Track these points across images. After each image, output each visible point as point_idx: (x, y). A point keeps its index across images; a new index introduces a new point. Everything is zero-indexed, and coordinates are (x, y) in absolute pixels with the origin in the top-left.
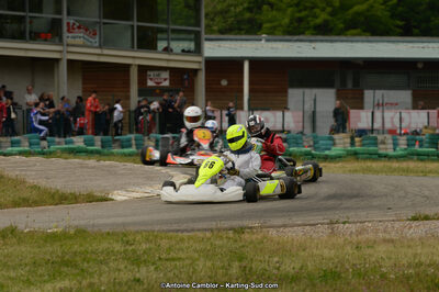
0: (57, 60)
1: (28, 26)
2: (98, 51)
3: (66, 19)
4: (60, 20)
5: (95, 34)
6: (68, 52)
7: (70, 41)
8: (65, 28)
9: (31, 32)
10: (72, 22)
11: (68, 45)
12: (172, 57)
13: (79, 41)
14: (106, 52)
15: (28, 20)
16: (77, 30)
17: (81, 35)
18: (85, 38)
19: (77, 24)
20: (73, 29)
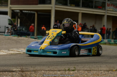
0: (104, 15)
1: (94, 4)
3: (107, 2)
4: (105, 2)
6: (107, 13)
7: (108, 9)
8: (107, 5)
9: (95, 6)
10: (109, 3)
11: (107, 11)
15: (94, 2)
16: (111, 6)
17: (112, 7)
18: (113, 8)
19: (111, 4)
20: (109, 5)
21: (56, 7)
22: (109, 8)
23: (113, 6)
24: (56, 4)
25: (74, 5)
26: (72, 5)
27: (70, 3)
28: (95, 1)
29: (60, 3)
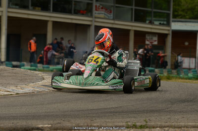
0: (89, 26)
1: (73, 6)
2: (112, 22)
3: (95, 4)
4: (92, 4)
5: (111, 12)
6: (95, 21)
7: (97, 15)
8: (94, 8)
9: (75, 10)
10: (98, 5)
11: (96, 18)
12: (154, 27)
13: (102, 16)
14: (117, 22)
15: (73, 3)
16: (101, 10)
17: (103, 12)
18: (105, 14)
19: (101, 6)
20: (99, 9)
21: (8, 12)
22: (98, 13)
23: (104, 10)
24: (9, 7)
25: (40, 8)
26: (37, 8)
27: (32, 5)
28: (75, 1)
29: (16, 5)
